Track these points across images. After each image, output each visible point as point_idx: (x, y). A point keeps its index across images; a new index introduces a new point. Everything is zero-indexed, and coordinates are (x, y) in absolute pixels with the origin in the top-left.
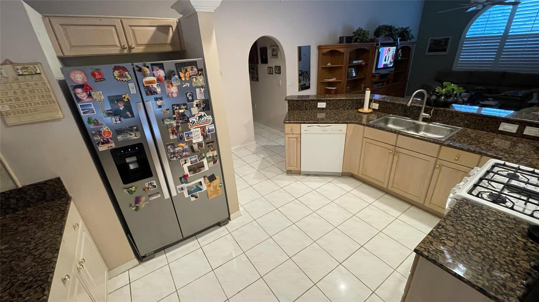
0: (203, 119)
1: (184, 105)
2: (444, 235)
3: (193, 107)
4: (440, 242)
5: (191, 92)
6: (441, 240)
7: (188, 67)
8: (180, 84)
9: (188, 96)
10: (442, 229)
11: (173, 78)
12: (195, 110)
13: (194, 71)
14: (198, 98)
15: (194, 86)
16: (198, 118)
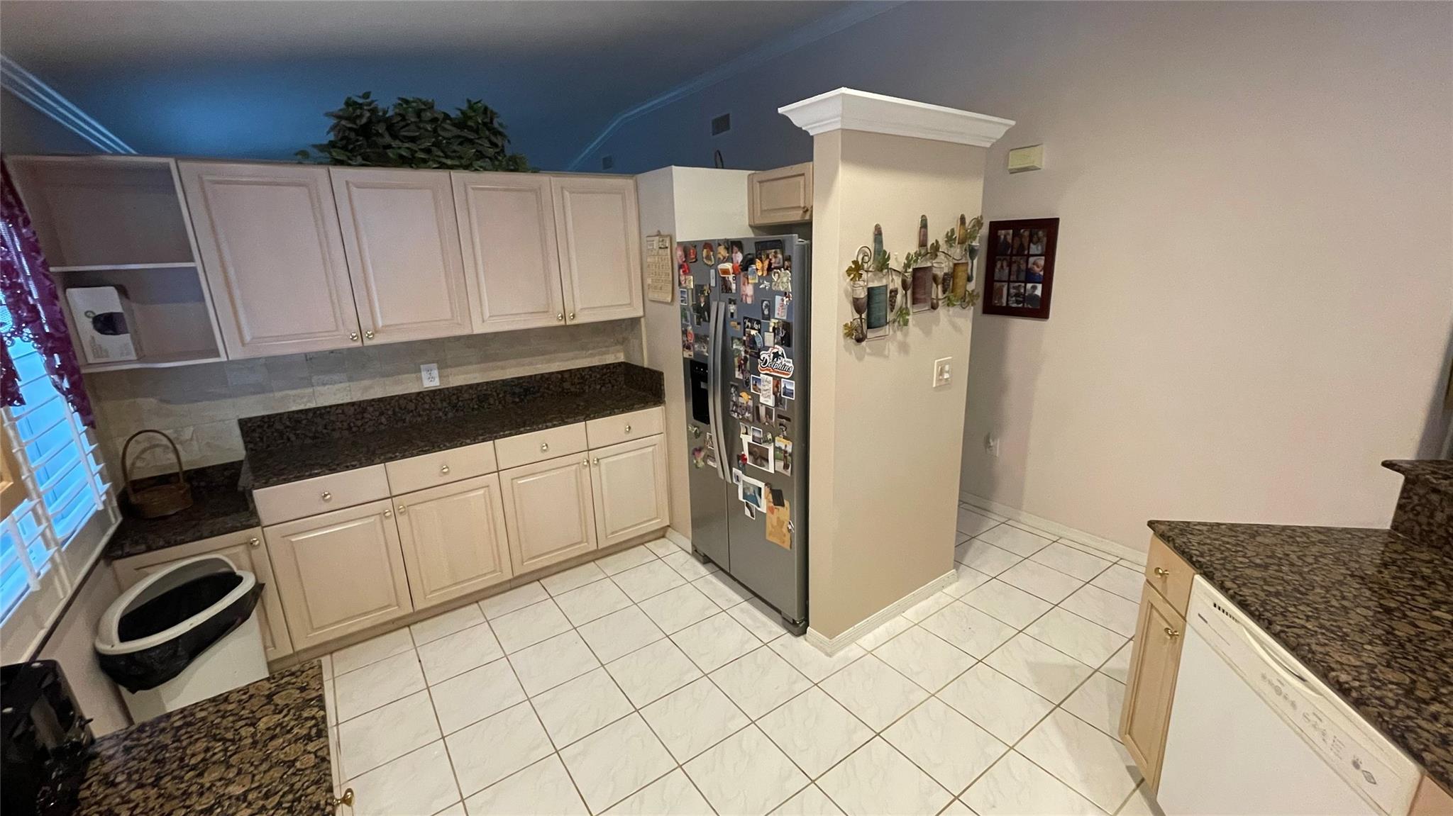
0: (779, 362)
1: (759, 322)
2: (292, 723)
3: (769, 332)
4: (287, 705)
5: (769, 301)
6: (289, 711)
7: (771, 251)
8: (757, 281)
9: (764, 307)
10: (305, 732)
11: (750, 269)
12: (769, 338)
13: (777, 260)
14: (776, 316)
15: (774, 289)
16: (772, 355)
